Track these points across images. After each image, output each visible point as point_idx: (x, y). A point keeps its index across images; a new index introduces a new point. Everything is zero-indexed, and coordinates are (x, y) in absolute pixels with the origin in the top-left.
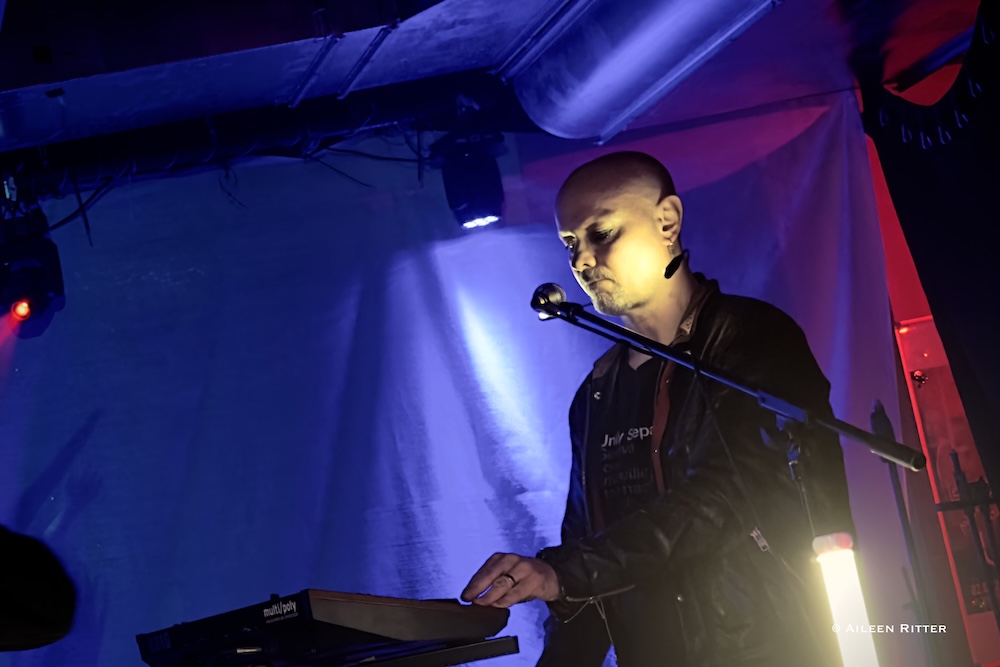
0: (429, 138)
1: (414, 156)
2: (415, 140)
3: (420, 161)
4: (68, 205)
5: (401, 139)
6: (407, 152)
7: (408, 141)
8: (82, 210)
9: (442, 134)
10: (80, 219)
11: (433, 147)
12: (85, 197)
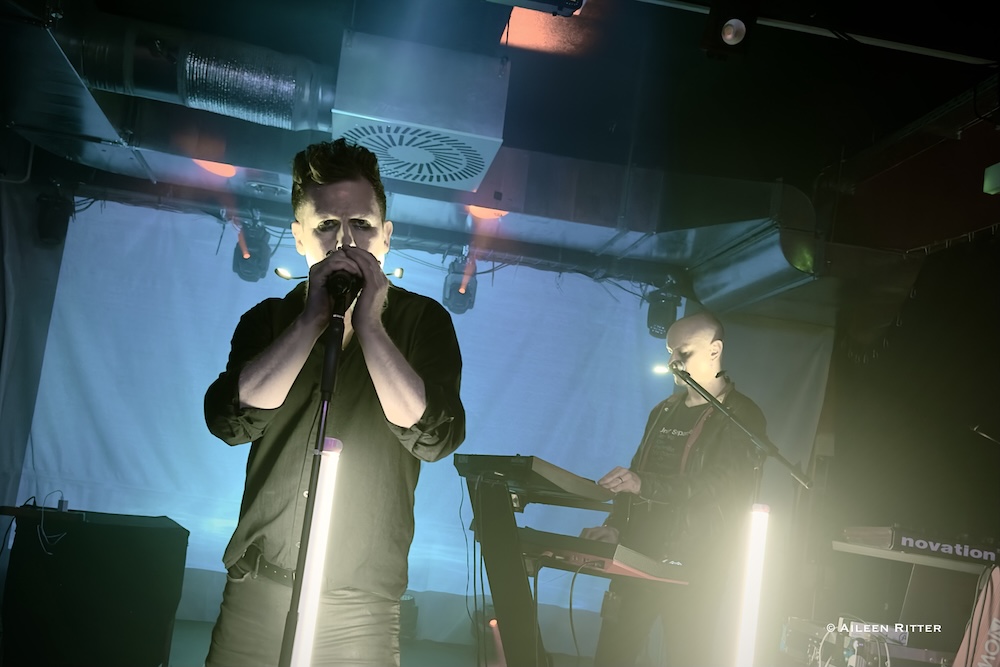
0: (651, 288)
1: (641, 294)
2: (644, 288)
3: (643, 298)
4: (488, 265)
5: (638, 285)
6: (639, 291)
7: (641, 286)
8: (492, 270)
9: (657, 289)
10: (491, 274)
11: (651, 293)
12: (497, 264)
